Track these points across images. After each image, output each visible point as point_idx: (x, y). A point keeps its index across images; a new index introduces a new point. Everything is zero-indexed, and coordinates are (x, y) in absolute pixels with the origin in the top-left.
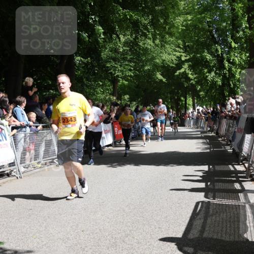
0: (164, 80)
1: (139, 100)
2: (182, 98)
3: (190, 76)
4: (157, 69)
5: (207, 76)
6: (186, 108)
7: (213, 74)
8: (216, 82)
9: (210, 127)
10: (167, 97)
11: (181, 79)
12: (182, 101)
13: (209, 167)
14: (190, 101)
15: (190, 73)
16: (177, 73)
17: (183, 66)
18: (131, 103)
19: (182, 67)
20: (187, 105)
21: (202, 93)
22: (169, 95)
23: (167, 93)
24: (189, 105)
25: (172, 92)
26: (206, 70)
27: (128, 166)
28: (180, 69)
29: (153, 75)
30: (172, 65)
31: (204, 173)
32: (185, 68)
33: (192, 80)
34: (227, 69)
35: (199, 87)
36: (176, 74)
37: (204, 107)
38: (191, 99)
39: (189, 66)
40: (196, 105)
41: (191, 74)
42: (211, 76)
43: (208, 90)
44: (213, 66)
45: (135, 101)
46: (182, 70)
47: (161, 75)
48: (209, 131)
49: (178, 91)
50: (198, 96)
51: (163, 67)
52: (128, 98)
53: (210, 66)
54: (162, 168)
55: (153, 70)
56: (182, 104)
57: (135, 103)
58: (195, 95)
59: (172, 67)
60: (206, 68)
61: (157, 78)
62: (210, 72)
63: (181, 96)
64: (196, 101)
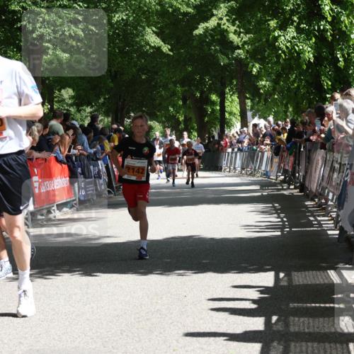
0: (165, 48)
1: (102, 100)
2: (214, 97)
3: (233, 37)
4: (147, 19)
5: (276, 39)
6: (224, 123)
7: (291, 32)
8: (299, 54)
9: (285, 172)
10: (174, 94)
11: (209, 45)
12: (213, 103)
13: (277, 277)
14: (233, 104)
15: (232, 29)
16: (200, 31)
17: (215, 12)
18: (79, 111)
19: (213, 15)
20: (227, 115)
21: (263, 83)
22: (179, 89)
23: (175, 83)
24: (231, 113)
25: (186, 81)
26: (273, 23)
27: (66, 276)
28: (206, 19)
29: (137, 36)
30: (184, 9)
31: (261, 292)
32: (220, 16)
33: (238, 48)
34: (330, 19)
35: (257, 66)
36: (196, 32)
37: (271, 118)
38: (235, 98)
39: (231, 11)
40: (249, 114)
41: (235, 32)
42: (286, 38)
43: (279, 76)
44: (293, 12)
45: (89, 104)
46: (212, 23)
47: (157, 34)
48: (283, 181)
49: (202, 79)
50: (255, 92)
51: (163, 13)
52: (71, 98)
53: (284, 12)
54: (154, 281)
55: (137, 23)
56: (213, 111)
57: (89, 110)
58: (247, 87)
59: (186, 14)
60: (274, 16)
61: (148, 43)
62: (283, 27)
63: (211, 91)
64: (249, 103)
